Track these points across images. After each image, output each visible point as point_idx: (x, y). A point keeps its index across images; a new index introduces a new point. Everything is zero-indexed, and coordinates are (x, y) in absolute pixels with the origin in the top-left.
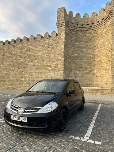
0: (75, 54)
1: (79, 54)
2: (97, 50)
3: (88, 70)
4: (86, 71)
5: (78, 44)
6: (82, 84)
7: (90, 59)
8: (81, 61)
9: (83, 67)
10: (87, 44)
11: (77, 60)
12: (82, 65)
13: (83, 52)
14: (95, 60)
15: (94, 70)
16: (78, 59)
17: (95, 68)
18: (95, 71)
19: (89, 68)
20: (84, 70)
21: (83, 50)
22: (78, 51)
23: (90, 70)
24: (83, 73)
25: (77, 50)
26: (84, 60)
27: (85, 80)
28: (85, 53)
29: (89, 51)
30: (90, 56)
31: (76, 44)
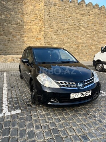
0: (3, 16)
1: (6, 17)
2: (26, 16)
3: (17, 37)
4: (16, 38)
5: (4, 3)
6: (13, 52)
7: (18, 25)
8: (9, 25)
9: (11, 33)
10: (15, 6)
11: (5, 24)
12: (11, 31)
13: (11, 15)
14: (25, 27)
15: (23, 37)
16: (6, 22)
17: (25, 36)
18: (25, 39)
19: (18, 35)
20: (13, 36)
21: (11, 13)
22: (5, 13)
23: (19, 37)
24: (13, 40)
25: (4, 11)
26: (13, 25)
27: (15, 48)
28: (13, 17)
29: (17, 16)
30: (19, 21)
31: (2, 2)
